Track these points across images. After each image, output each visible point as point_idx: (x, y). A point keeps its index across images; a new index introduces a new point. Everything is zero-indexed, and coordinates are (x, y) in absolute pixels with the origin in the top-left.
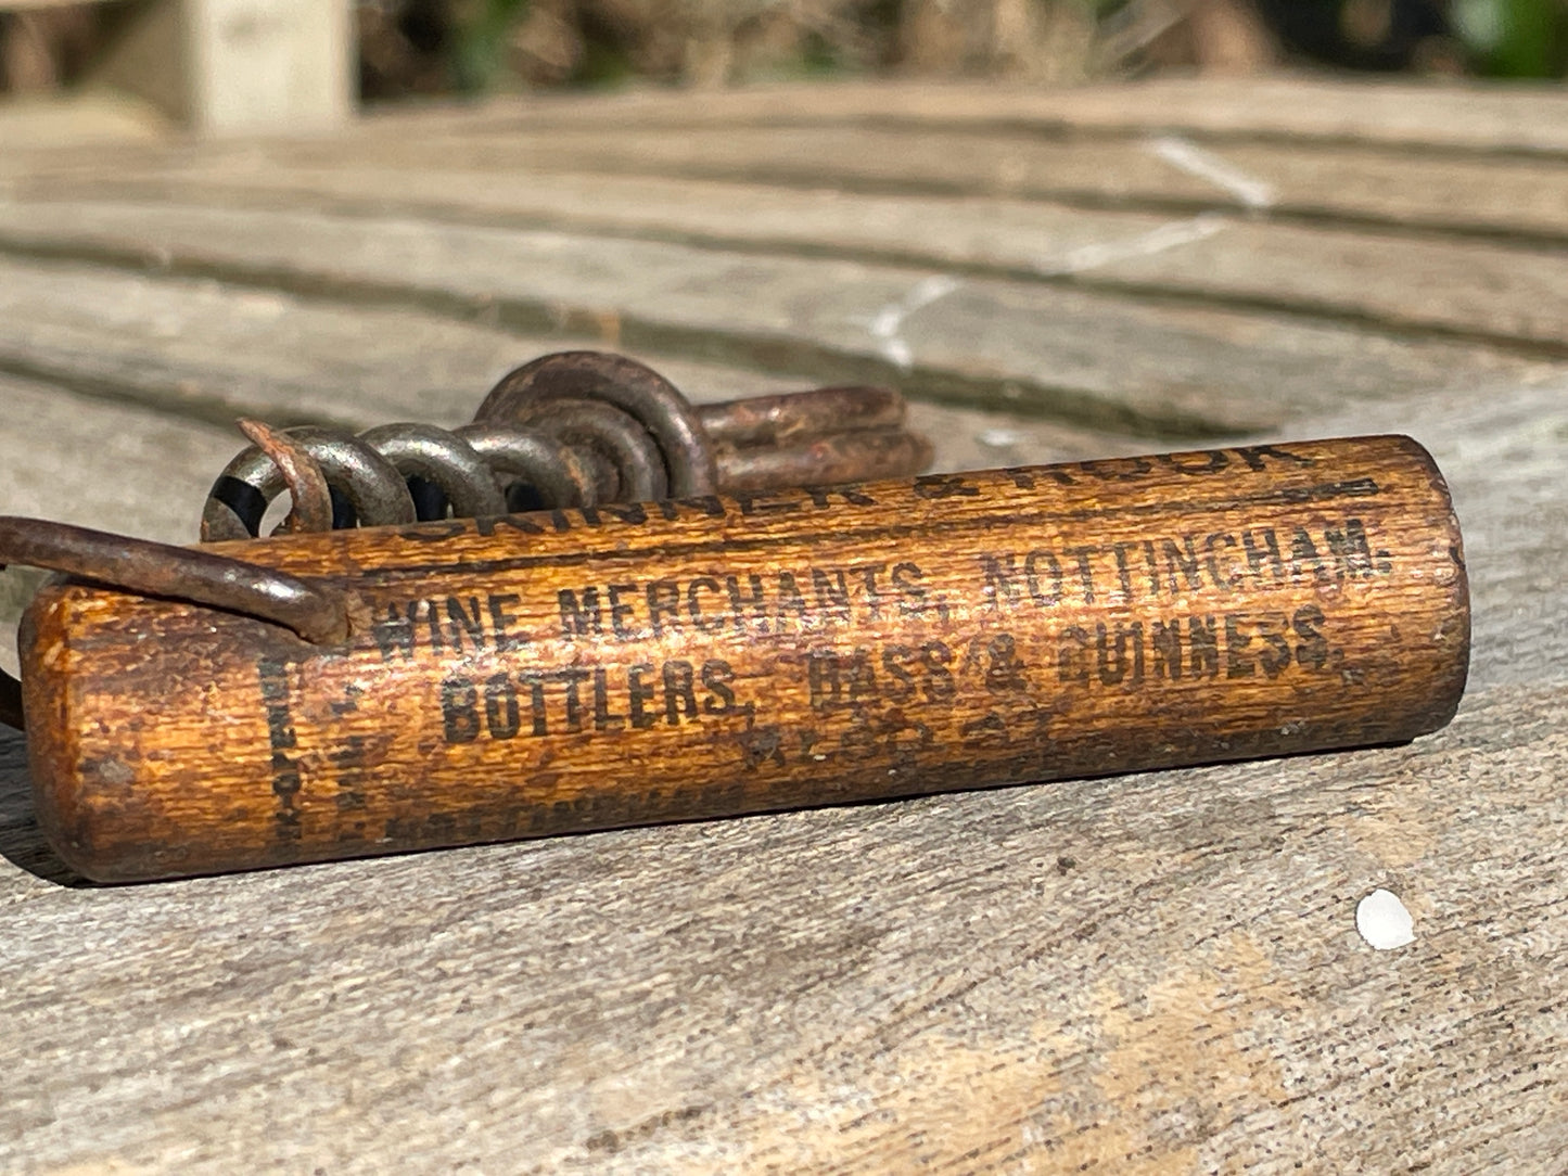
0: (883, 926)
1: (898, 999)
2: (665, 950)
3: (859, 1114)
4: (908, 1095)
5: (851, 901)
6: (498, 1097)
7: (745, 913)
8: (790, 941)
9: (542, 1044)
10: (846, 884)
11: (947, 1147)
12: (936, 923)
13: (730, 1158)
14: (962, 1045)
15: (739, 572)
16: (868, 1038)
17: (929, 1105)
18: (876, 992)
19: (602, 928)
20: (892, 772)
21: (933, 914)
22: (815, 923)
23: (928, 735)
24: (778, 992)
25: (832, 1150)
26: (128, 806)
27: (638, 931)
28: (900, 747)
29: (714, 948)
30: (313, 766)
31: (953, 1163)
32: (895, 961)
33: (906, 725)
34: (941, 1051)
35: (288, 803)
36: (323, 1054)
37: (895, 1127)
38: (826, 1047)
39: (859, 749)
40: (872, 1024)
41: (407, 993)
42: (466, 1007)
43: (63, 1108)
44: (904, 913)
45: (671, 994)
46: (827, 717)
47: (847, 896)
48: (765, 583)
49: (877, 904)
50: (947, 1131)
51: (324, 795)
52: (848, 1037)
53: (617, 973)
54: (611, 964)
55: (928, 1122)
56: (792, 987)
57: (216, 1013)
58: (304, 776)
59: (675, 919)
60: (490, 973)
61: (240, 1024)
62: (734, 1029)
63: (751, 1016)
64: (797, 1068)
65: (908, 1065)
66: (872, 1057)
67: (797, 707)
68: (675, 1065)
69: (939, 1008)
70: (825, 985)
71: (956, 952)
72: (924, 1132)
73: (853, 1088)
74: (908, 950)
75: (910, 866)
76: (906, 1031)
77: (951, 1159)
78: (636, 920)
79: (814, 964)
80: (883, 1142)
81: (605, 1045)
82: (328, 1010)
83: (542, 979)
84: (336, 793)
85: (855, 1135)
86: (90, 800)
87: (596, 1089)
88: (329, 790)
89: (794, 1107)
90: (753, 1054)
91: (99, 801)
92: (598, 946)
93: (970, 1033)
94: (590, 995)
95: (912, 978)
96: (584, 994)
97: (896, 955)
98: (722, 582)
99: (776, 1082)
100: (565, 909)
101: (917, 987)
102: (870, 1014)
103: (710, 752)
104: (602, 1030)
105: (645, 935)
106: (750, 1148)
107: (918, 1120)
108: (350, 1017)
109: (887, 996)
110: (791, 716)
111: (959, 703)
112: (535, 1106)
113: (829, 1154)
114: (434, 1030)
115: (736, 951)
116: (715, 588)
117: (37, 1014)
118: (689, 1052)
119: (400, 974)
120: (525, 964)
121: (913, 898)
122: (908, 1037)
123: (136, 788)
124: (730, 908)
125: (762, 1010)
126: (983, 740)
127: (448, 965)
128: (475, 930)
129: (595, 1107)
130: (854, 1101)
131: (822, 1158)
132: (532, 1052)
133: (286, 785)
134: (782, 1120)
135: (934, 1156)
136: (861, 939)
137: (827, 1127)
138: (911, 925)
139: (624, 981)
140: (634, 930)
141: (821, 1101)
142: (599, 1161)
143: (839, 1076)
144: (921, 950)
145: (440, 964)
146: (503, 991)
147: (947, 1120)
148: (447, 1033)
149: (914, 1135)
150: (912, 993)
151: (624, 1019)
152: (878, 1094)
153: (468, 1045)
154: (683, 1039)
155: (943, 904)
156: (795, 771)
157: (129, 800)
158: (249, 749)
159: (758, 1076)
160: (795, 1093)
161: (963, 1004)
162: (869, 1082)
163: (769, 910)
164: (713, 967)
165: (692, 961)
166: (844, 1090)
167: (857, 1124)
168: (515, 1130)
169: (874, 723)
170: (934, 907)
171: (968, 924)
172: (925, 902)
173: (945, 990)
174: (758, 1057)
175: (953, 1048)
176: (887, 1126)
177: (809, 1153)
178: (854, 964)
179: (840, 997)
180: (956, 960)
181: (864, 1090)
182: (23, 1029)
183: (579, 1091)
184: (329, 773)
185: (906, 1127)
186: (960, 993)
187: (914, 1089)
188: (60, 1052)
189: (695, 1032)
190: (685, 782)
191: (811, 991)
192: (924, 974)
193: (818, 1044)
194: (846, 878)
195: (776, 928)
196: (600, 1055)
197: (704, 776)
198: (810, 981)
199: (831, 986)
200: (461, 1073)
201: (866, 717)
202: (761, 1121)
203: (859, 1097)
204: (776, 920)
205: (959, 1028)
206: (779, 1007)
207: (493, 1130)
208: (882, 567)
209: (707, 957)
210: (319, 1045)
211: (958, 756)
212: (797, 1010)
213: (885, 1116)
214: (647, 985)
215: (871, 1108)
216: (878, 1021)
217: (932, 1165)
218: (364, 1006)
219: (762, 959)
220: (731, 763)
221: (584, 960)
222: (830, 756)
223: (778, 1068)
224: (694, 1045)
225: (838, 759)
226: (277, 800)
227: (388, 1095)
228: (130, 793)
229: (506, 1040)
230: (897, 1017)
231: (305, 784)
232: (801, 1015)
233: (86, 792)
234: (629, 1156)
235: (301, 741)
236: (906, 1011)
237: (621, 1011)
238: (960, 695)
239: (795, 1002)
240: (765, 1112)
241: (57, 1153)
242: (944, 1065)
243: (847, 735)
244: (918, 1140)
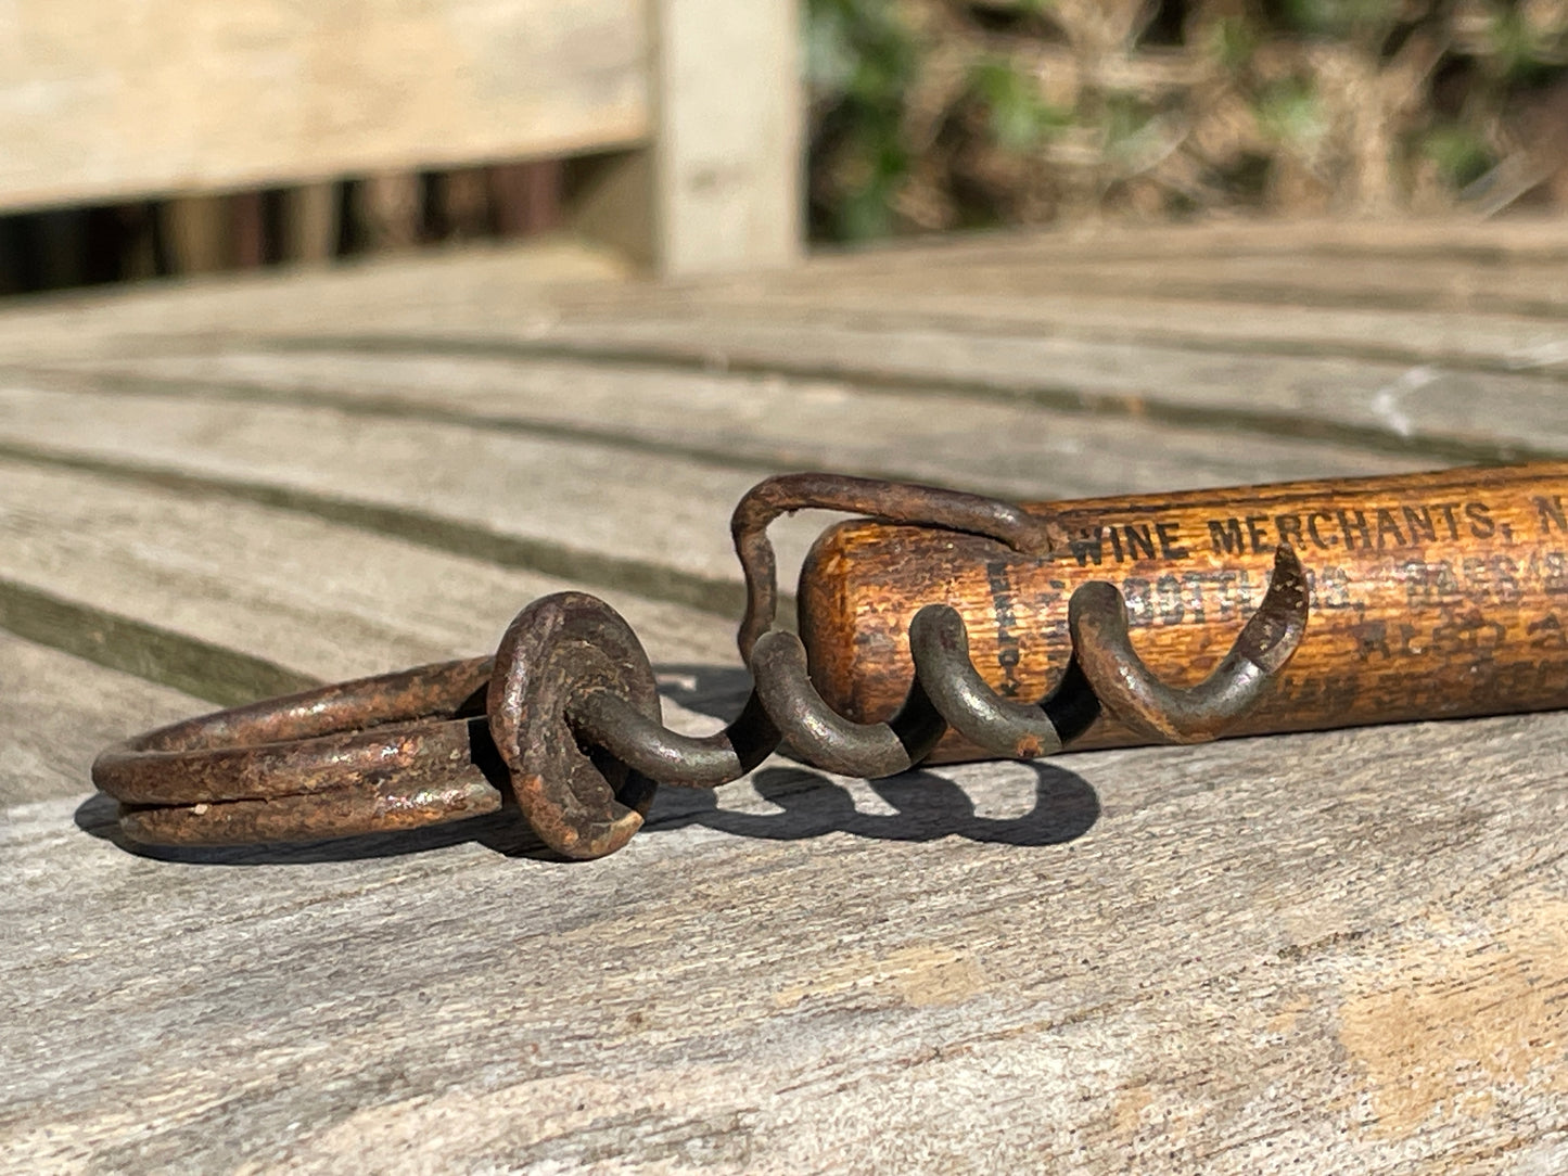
0: (1489, 810)
1: (1506, 863)
2: (1321, 822)
3: (1480, 944)
4: (1516, 932)
5: (1461, 793)
6: (1211, 917)
7: (1378, 800)
8: (1417, 819)
9: (1240, 882)
10: (1453, 782)
11: (1548, 973)
12: (1529, 809)
13: (1385, 970)
14: (1555, 898)
15: (1345, 509)
16: (1485, 889)
17: (1533, 940)
18: (1488, 856)
19: (1270, 808)
20: (1474, 669)
21: (1526, 803)
22: (1433, 807)
23: (1502, 631)
24: (1412, 853)
25: (1461, 970)
26: (892, 672)
27: (1296, 810)
28: (1479, 644)
29: (1360, 822)
30: (1028, 643)
31: (1551, 986)
32: (1501, 835)
33: (1481, 623)
34: (1540, 902)
35: (1009, 675)
36: (1076, 883)
37: (1508, 955)
38: (1453, 893)
39: (1447, 645)
40: (1487, 879)
41: (1129, 846)
42: (1176, 855)
43: (891, 913)
44: (1504, 802)
45: (1332, 852)
46: (1421, 614)
47: (1457, 790)
48: (1366, 515)
49: (1481, 795)
50: (1547, 961)
51: (1038, 669)
52: (1468, 888)
53: (1288, 837)
54: (1281, 831)
55: (1533, 954)
56: (1423, 850)
57: (987, 857)
58: (1022, 651)
59: (1325, 803)
60: (1189, 835)
61: (1006, 864)
62: (1382, 878)
63: (1394, 868)
64: (1432, 907)
65: (1516, 911)
66: (1489, 903)
67: (1397, 604)
68: (1340, 900)
69: (1537, 871)
70: (1448, 849)
71: (1547, 831)
72: (1530, 961)
73: (1475, 925)
74: (1509, 827)
75: (1503, 770)
76: (1513, 886)
77: (1550, 982)
78: (1294, 803)
79: (1437, 835)
80: (1498, 967)
81: (1286, 885)
82: (1069, 857)
83: (1230, 839)
84: (1046, 667)
85: (1478, 960)
86: (863, 667)
87: (1283, 914)
88: (1040, 664)
89: (1431, 937)
90: (1398, 897)
91: (870, 667)
92: (1267, 819)
93: (1561, 890)
94: (1270, 850)
95: (1515, 848)
96: (1265, 849)
97: (1501, 831)
98: (1334, 515)
99: (1416, 918)
100: (1236, 796)
101: (1519, 854)
102: (1484, 872)
103: (1330, 642)
104: (1283, 875)
105: (1302, 813)
106: (1400, 964)
107: (1526, 951)
108: (1090, 861)
109: (1497, 860)
110: (1393, 612)
111: (1524, 604)
112: (1239, 925)
113: (1459, 973)
114: (1156, 870)
115: (1375, 825)
116: (1328, 518)
117: (850, 857)
118: (1349, 892)
119: (1119, 836)
120: (1214, 829)
121: (1509, 793)
122: (1515, 890)
123: (897, 657)
124: (1365, 796)
125: (1401, 865)
126: (1545, 640)
127: (1156, 830)
128: (1169, 809)
129: (1282, 928)
130: (1476, 935)
131: (1454, 975)
132: (1231, 887)
133: (1008, 658)
134: (1423, 945)
135: (1539, 979)
136: (1472, 820)
137: (1456, 953)
138: (1510, 810)
139: (1294, 842)
140: (1294, 809)
141: (1450, 933)
142: (1289, 966)
143: (1464, 915)
144: (1520, 828)
145: (1149, 829)
146: (1201, 846)
147: (1547, 952)
148: (1166, 871)
149: (1522, 963)
150: (1515, 858)
151: (1297, 867)
152: (1494, 931)
153: (1183, 880)
154: (1345, 883)
155: (1534, 796)
156: (1397, 664)
157: (892, 667)
158: (979, 628)
159: (1404, 911)
160: (1431, 926)
161: (1555, 868)
162: (1487, 921)
163: (1397, 798)
164: (1360, 834)
165: (1344, 830)
166: (1468, 926)
167: (1479, 951)
168: (1226, 940)
169: (1459, 621)
170: (1527, 798)
171: (1554, 812)
172: (1520, 794)
173: (1541, 857)
174: (1401, 899)
175: (1550, 900)
176: (1501, 954)
177: (1443, 969)
178: (1468, 837)
179: (1460, 858)
180: (1548, 836)
181: (1483, 927)
182: (842, 867)
183: (1271, 915)
184: (1041, 649)
185: (1515, 956)
186: (1553, 860)
187: (1521, 928)
188: (877, 880)
189: (1353, 878)
190: (1313, 670)
191: (1438, 854)
192: (1524, 845)
193: (1447, 892)
194: (1454, 778)
195: (1406, 810)
196: (1282, 891)
197: (1325, 665)
198: (1436, 846)
199: (1453, 850)
200: (1180, 899)
201: (1452, 617)
202: (1407, 945)
203: (1482, 932)
204: (1404, 805)
205: (1553, 886)
206: (1415, 864)
207: (1208, 940)
208: (1457, 505)
209: (1356, 828)
210: (1072, 878)
211: (1526, 655)
212: (1428, 866)
213: (1500, 947)
214: (1312, 845)
215: (1490, 941)
216: (1491, 878)
217: (1536, 986)
218: (1099, 854)
219: (1397, 830)
220: (1347, 653)
221: (1260, 828)
222: (1425, 650)
223: (1418, 907)
224: (1353, 888)
225: (1431, 653)
226: (1002, 671)
227: (1130, 911)
228: (893, 662)
229: (1211, 878)
230: (1506, 875)
231: (1022, 658)
232: (1431, 870)
233: (861, 660)
234: (1310, 964)
235: (1020, 623)
236: (1512, 871)
237: (1295, 862)
238: (1525, 599)
239: (1426, 861)
240: (1409, 939)
241: (897, 939)
242: (1544, 913)
243: (1437, 631)
244: (1525, 967)
